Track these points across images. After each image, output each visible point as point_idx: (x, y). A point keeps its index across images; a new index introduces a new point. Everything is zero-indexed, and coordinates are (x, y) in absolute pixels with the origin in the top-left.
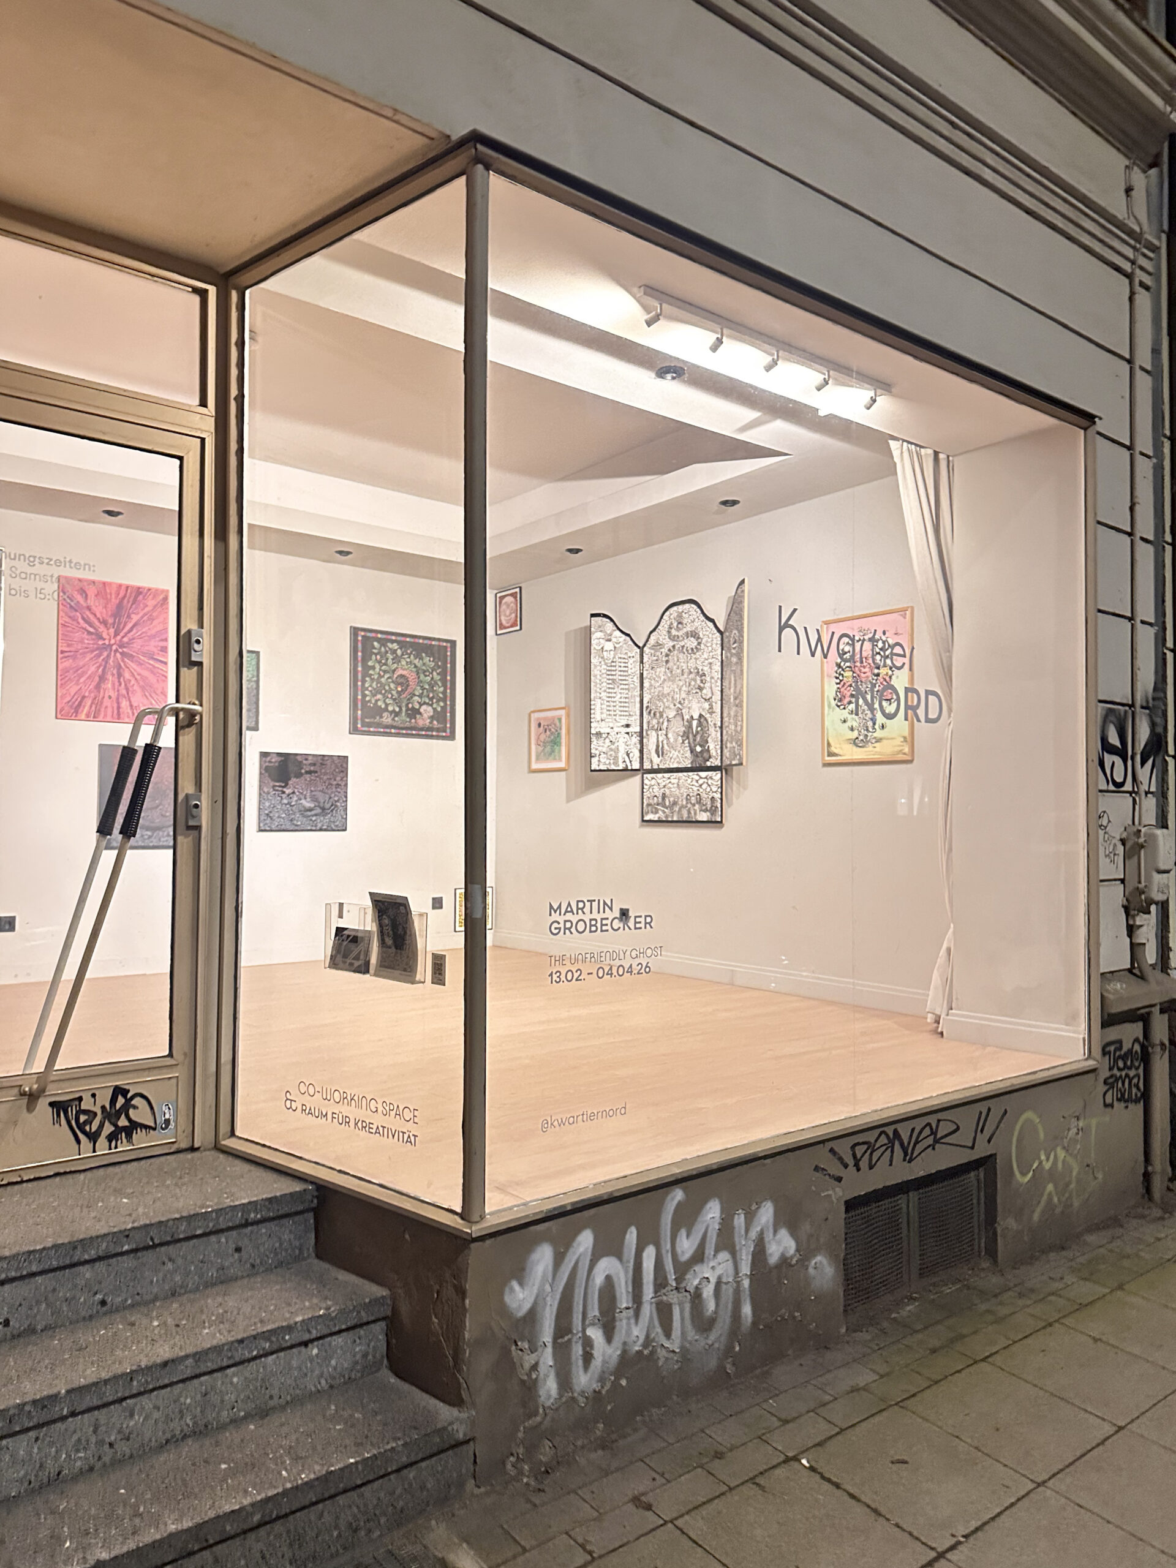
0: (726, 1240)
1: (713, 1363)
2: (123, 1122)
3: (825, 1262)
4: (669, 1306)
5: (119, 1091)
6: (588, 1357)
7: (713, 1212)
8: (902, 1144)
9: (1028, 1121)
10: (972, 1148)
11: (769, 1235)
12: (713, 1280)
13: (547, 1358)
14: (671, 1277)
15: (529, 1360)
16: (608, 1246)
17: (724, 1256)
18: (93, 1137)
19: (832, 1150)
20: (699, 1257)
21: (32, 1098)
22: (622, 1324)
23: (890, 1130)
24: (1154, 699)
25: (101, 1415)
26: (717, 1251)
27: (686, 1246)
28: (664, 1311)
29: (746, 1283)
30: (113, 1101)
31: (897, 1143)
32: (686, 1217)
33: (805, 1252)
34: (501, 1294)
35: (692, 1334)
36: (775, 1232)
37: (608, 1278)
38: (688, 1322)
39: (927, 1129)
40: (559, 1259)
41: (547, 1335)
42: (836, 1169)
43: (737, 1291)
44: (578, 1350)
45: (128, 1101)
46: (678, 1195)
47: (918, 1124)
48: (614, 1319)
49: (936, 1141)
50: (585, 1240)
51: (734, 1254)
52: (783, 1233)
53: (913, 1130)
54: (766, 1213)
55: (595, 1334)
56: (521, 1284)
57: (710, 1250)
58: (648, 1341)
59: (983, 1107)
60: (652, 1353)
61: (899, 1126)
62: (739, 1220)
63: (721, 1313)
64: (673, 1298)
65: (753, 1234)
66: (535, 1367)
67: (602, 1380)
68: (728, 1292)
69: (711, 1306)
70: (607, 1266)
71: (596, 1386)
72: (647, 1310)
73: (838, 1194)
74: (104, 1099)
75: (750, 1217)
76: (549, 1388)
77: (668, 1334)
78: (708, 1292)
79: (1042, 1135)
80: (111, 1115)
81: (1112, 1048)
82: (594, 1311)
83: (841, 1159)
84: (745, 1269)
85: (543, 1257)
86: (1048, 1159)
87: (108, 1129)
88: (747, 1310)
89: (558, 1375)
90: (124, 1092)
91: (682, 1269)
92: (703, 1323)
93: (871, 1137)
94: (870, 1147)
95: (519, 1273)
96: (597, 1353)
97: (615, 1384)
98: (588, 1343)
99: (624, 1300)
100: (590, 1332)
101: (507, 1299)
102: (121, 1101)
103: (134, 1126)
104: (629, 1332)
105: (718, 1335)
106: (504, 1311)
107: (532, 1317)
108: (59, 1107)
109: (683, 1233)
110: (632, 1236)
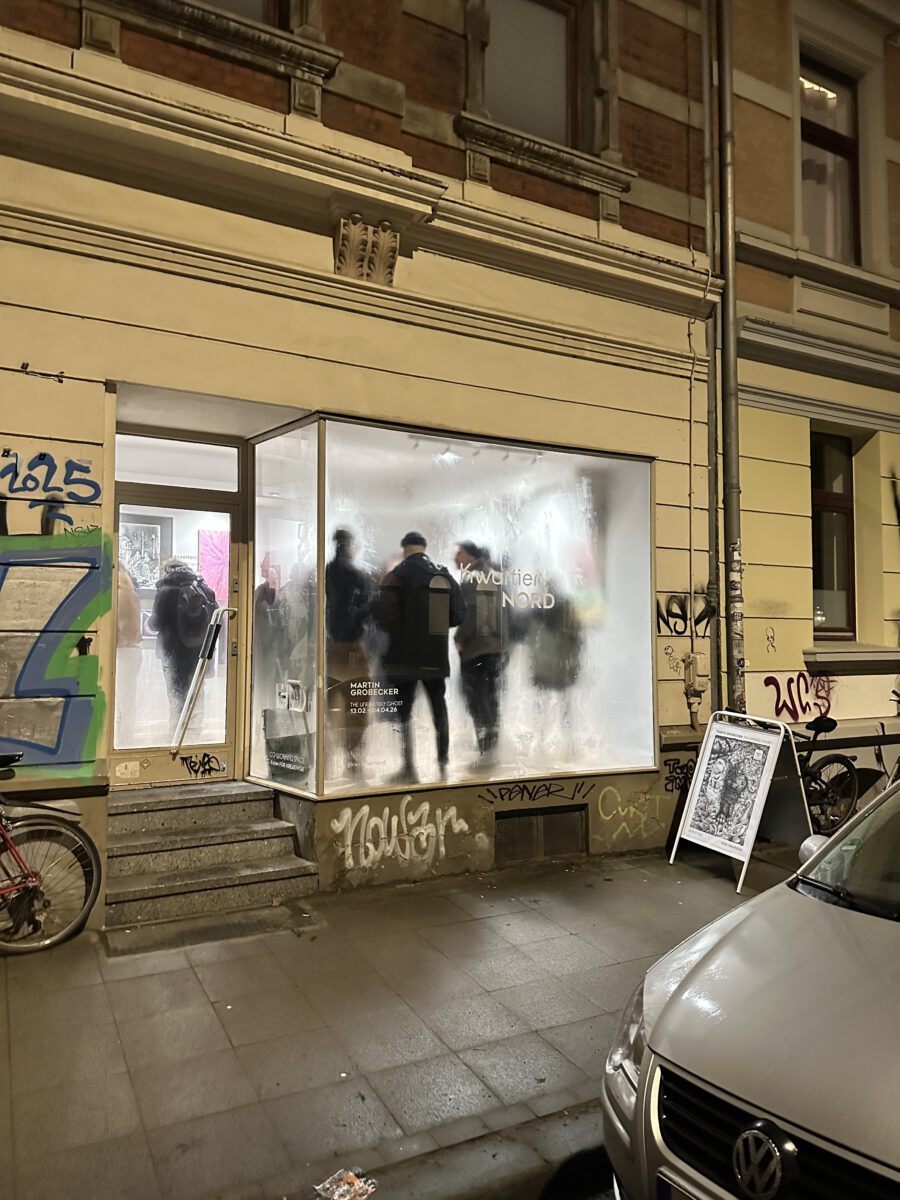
0: (432, 818)
1: (425, 868)
2: (207, 767)
3: (484, 836)
4: (404, 841)
5: (206, 755)
6: (367, 854)
7: (426, 807)
8: (528, 792)
9: (610, 791)
10: (572, 799)
11: (454, 820)
12: (426, 834)
13: (349, 851)
14: (405, 829)
15: (341, 850)
16: (376, 812)
17: (431, 825)
18: (196, 772)
19: (488, 790)
20: (419, 823)
21: (175, 755)
22: (382, 844)
23: (521, 785)
24: (708, 588)
25: (192, 851)
26: (428, 823)
27: (413, 818)
28: (402, 844)
29: (442, 838)
30: (204, 759)
31: (525, 792)
32: (412, 808)
33: (473, 830)
34: (330, 823)
35: (415, 854)
36: (457, 819)
37: (376, 825)
38: (413, 850)
39: (544, 788)
40: (354, 814)
41: (349, 841)
42: (492, 798)
43: (438, 841)
44: (362, 850)
45: (209, 759)
46: (409, 798)
47: (538, 784)
48: (378, 842)
49: (549, 793)
50: (366, 809)
51: (436, 824)
52: (461, 821)
53: (535, 787)
54: (453, 811)
55: (370, 846)
56: (338, 820)
57: (424, 821)
58: (394, 853)
59: (580, 781)
60: (396, 858)
61: (526, 784)
62: (439, 812)
63: (429, 849)
64: (406, 838)
65: (446, 819)
66: (344, 853)
67: (373, 863)
68: (433, 841)
69: (425, 844)
70: (374, 821)
71: (370, 865)
72: (394, 840)
73: (492, 808)
74: (200, 758)
75: (444, 812)
76: (350, 863)
77: (404, 852)
78: (423, 838)
79: (619, 799)
80: (203, 764)
81: (672, 763)
82: (370, 837)
83: (493, 794)
84: (442, 832)
85: (347, 813)
86: (623, 811)
87: (202, 769)
88: (443, 849)
89: (353, 857)
90: (208, 756)
91: (410, 828)
92: (421, 851)
93: (511, 786)
94: (510, 791)
95: (338, 817)
96: (371, 853)
97: (379, 867)
98: (367, 849)
99: (383, 835)
100: (367, 844)
101: (332, 825)
102: (206, 759)
103: (211, 769)
104: (385, 848)
105: (428, 857)
106: (332, 831)
107: (342, 835)
108: (184, 759)
109: (411, 813)
110: (387, 811)
